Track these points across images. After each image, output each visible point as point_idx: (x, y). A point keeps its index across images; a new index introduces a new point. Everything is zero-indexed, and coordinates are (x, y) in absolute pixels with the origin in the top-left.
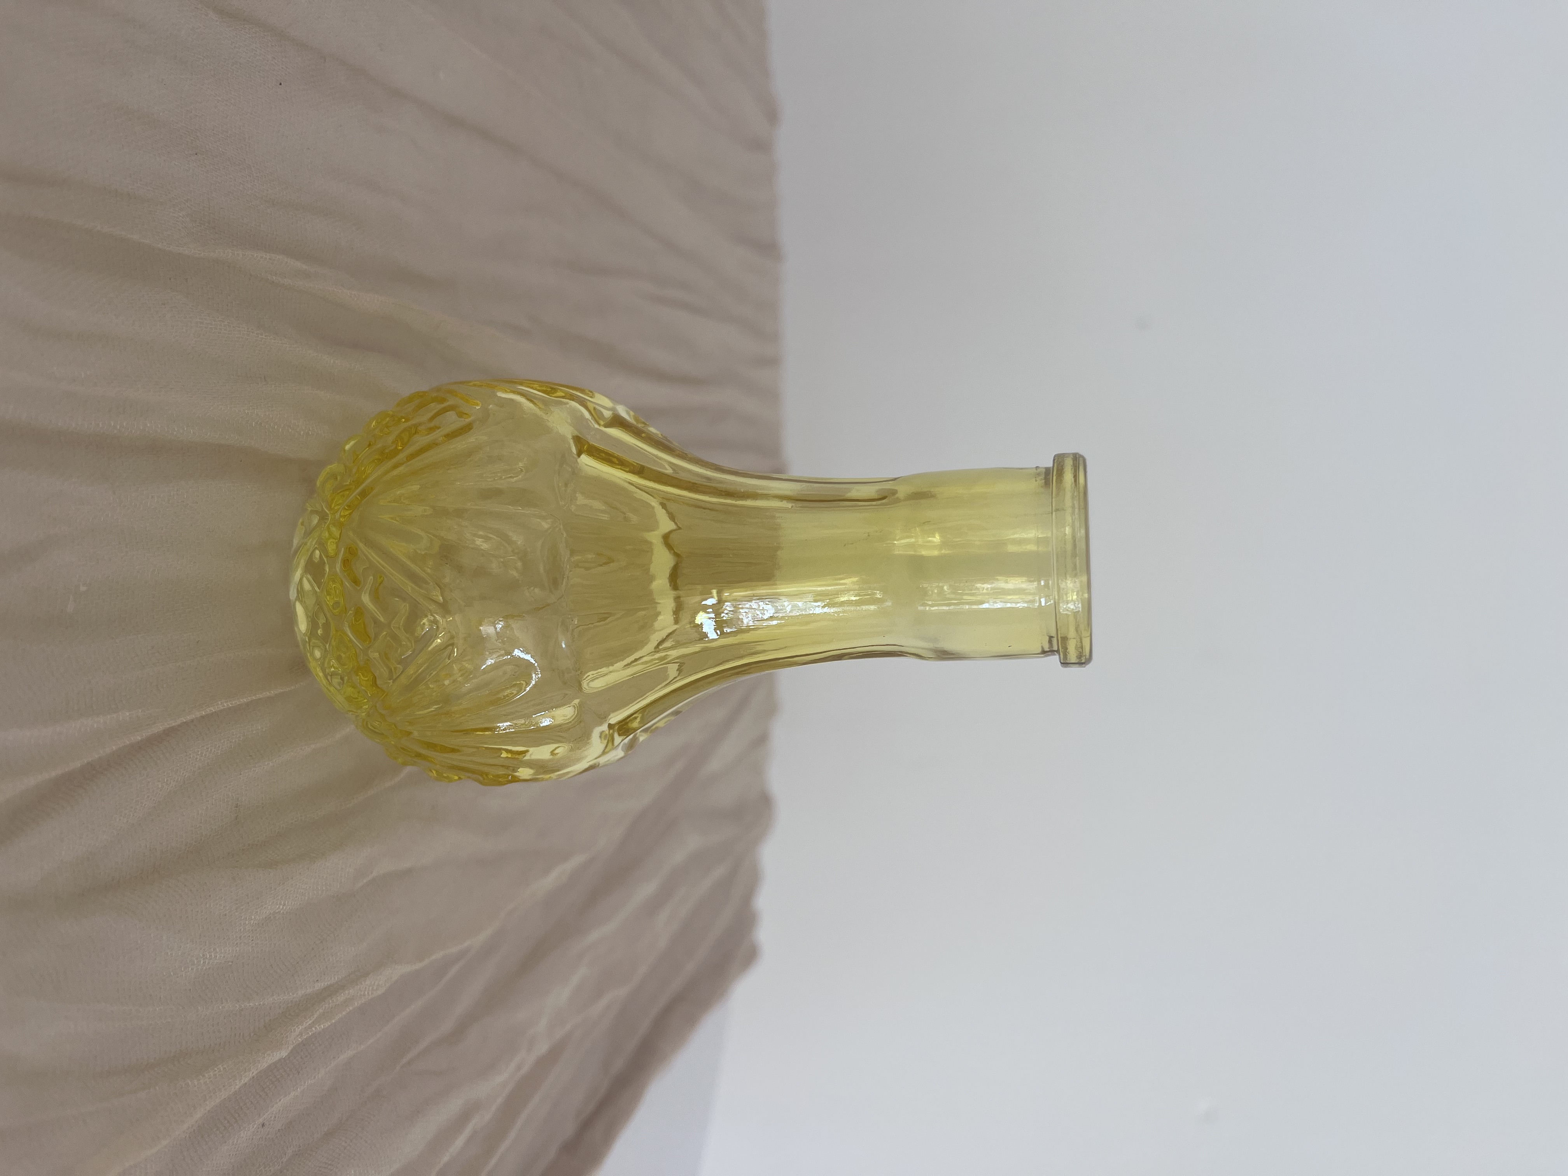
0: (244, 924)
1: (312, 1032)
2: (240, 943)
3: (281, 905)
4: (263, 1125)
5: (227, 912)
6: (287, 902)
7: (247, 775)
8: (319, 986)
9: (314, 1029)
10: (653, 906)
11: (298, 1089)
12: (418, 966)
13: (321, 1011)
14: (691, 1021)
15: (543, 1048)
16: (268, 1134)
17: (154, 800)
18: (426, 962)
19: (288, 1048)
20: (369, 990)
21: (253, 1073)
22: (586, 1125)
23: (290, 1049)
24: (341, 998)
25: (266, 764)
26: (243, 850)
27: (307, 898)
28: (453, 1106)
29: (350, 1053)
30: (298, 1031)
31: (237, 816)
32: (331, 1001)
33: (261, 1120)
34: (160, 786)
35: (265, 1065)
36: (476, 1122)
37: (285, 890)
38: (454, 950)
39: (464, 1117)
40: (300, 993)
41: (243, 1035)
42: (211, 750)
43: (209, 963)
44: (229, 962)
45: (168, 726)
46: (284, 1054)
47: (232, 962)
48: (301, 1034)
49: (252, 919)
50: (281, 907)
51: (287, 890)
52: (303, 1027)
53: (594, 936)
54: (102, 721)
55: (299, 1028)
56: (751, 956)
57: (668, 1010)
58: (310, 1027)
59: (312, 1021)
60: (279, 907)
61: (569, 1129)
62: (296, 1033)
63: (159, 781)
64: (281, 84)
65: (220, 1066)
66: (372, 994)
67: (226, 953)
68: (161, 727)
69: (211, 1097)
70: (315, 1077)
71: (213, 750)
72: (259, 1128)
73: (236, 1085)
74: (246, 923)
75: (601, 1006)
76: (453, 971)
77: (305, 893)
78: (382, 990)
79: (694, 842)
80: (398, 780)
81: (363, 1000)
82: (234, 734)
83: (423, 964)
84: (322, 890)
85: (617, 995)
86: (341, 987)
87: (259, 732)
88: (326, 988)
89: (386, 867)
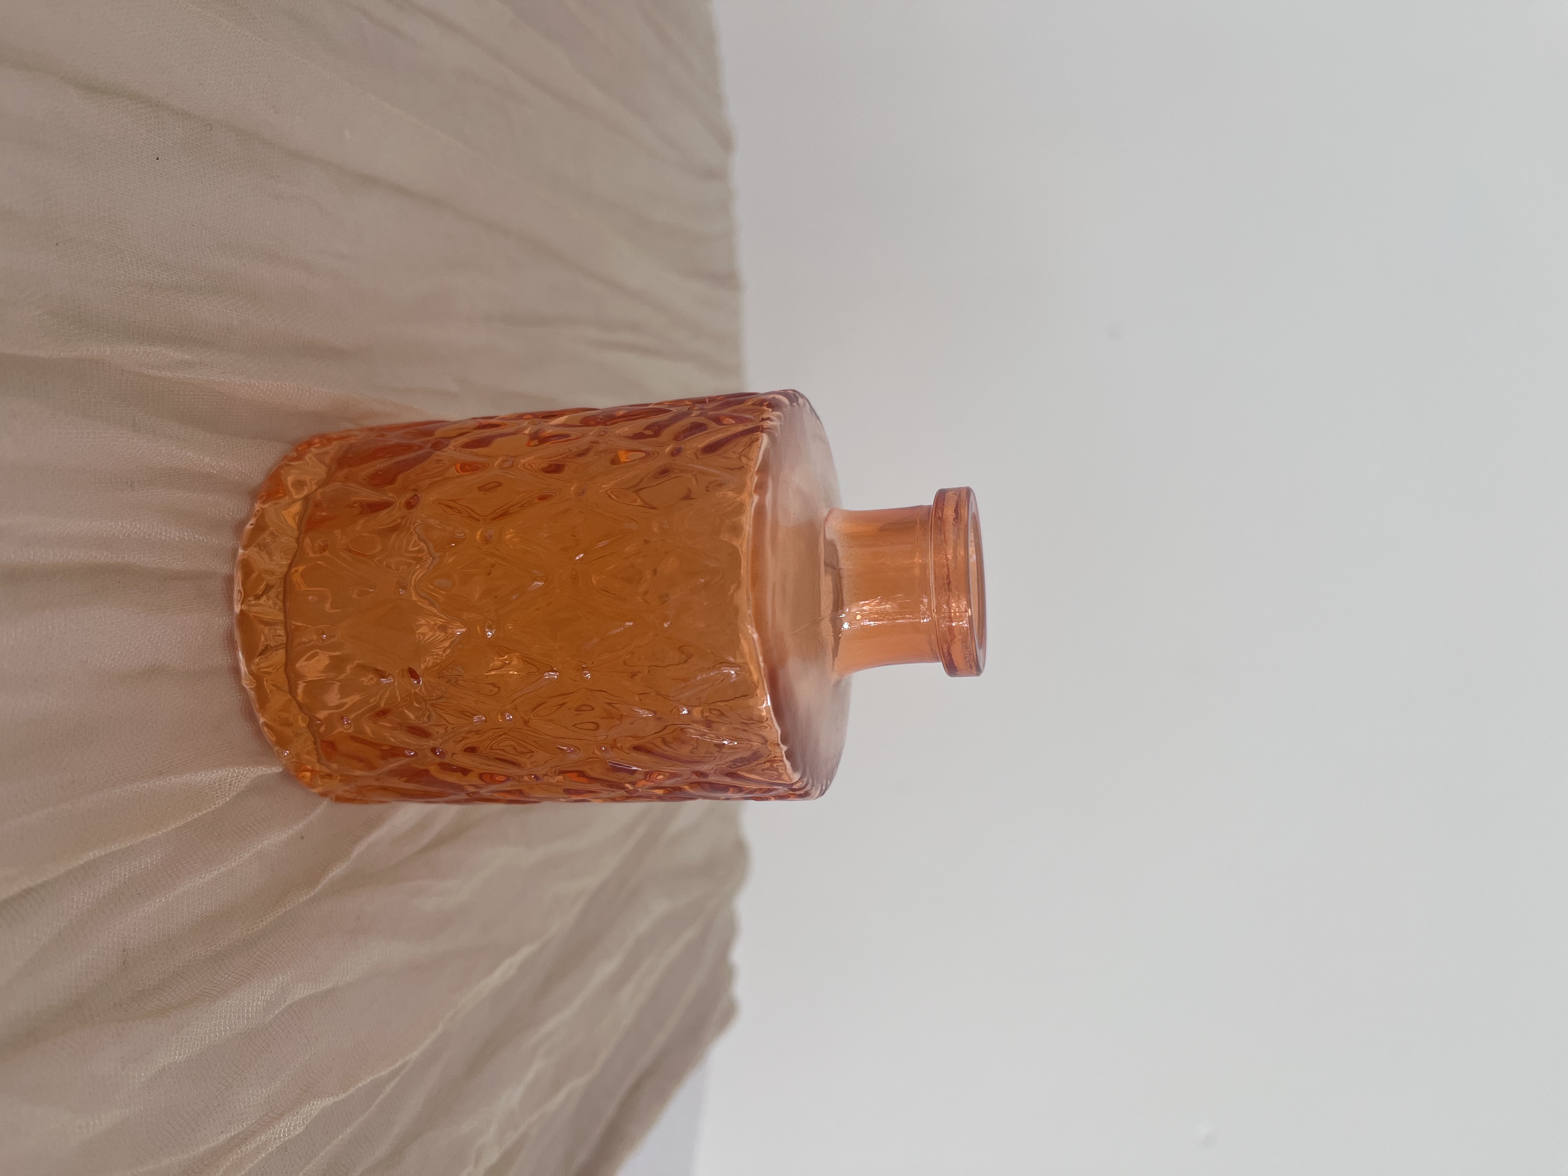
0: (132, 1083)
2: (130, 1104)
3: (176, 1055)
5: (112, 1072)
6: (182, 1051)
7: (135, 915)
8: (223, 1138)
10: (616, 983)
12: (342, 1096)
14: (662, 1096)
15: (491, 1155)
17: (23, 958)
18: (352, 1090)
20: (285, 1132)
24: (252, 1146)
25: (158, 900)
26: (133, 997)
27: (207, 1043)
31: (125, 960)
32: (239, 1151)
34: (29, 943)
37: (180, 1038)
38: (384, 1072)
40: (202, 1149)
42: (90, 895)
44: (118, 1126)
49: (142, 1077)
50: (177, 1057)
51: (183, 1038)
53: (550, 1025)
56: (729, 1013)
57: (637, 1087)
60: (174, 1058)
64: (158, 159)
66: (289, 1134)
67: (113, 1117)
74: (135, 1081)
75: (561, 1096)
76: (388, 1089)
77: (205, 1037)
78: (299, 1130)
79: (660, 907)
80: (316, 891)
81: (278, 1143)
82: (118, 873)
83: (347, 1094)
84: (226, 1031)
85: (577, 1084)
86: (252, 1133)
87: (149, 866)
88: (233, 1138)
89: (302, 992)
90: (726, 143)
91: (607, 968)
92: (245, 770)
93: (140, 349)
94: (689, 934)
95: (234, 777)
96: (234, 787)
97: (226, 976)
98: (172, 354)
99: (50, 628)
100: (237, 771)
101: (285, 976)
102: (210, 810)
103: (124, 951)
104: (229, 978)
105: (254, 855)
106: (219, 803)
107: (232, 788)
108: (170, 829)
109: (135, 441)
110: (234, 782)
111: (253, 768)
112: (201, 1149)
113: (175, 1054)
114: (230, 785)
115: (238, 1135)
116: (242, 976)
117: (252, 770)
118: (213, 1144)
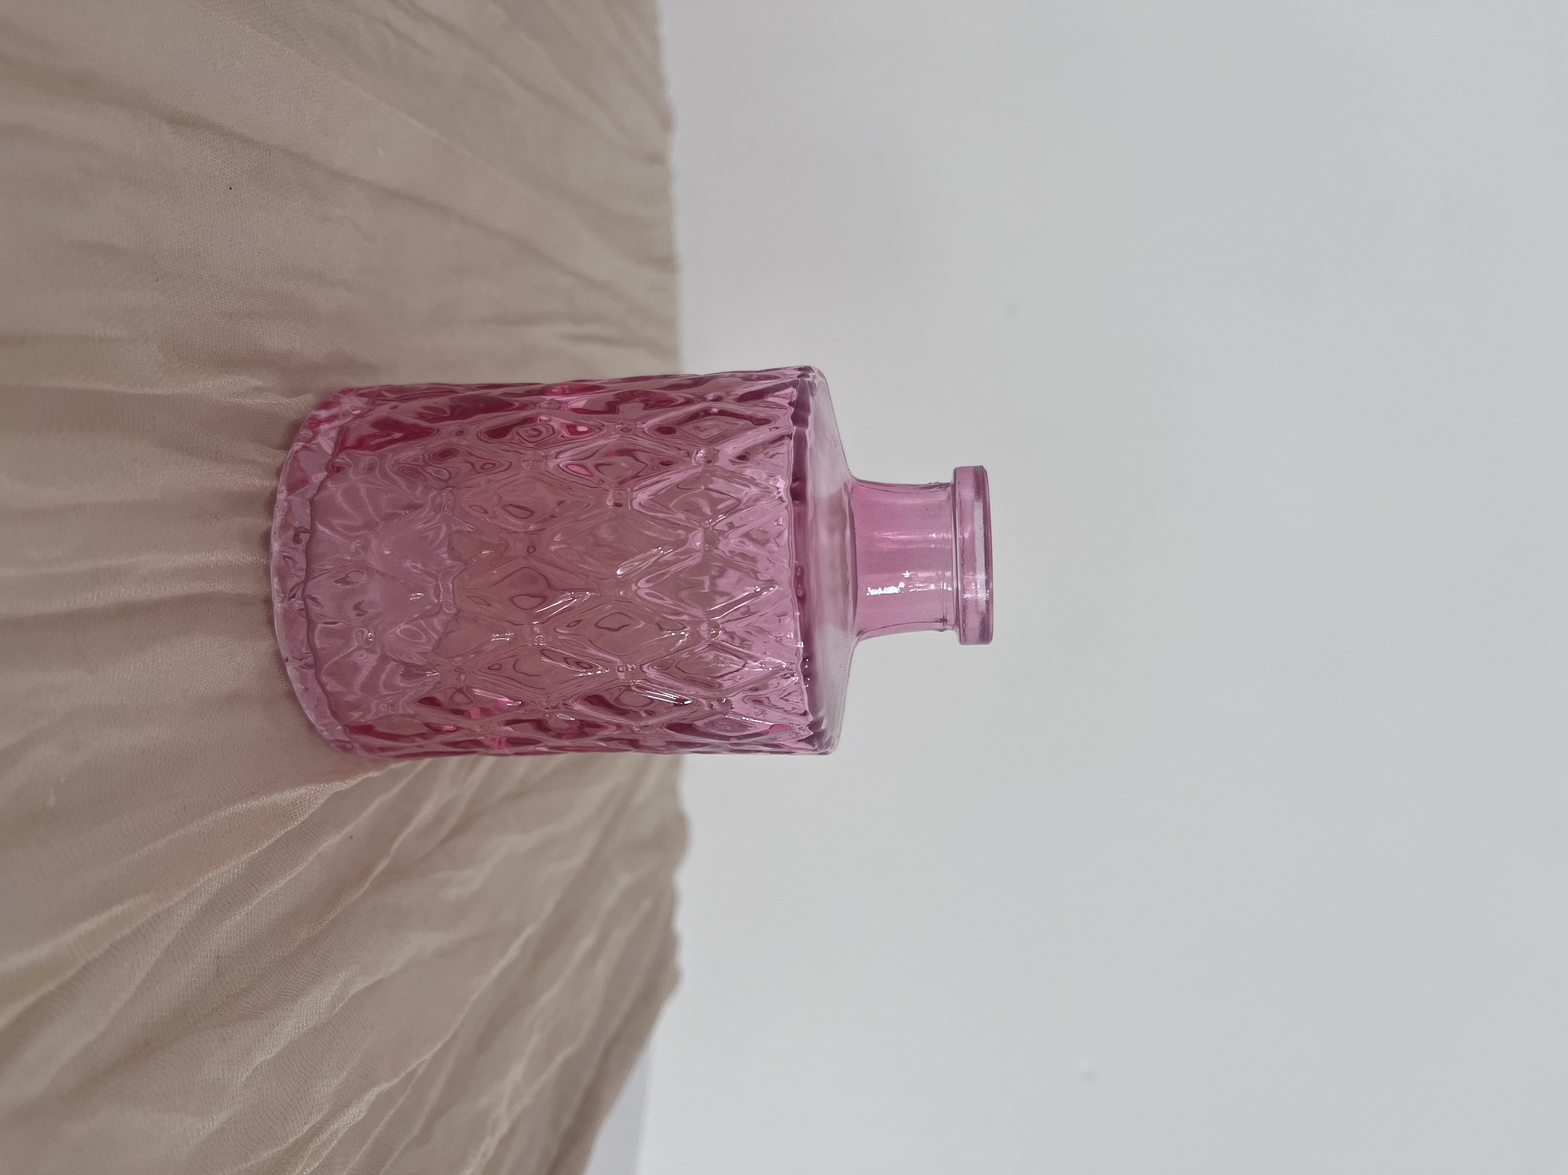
2: (233, 1104)
3: (269, 1053)
6: (272, 1050)
8: (305, 1129)
10: (593, 955)
13: (310, 1152)
15: (503, 1128)
18: (402, 1076)
20: (352, 1119)
24: (326, 1135)
31: (219, 967)
43: (208, 1132)
47: (228, 1124)
49: (243, 1077)
51: (273, 1038)
56: (674, 978)
66: (354, 1121)
67: (221, 1118)
74: (238, 1082)
78: (362, 1115)
79: (624, 880)
80: (365, 888)
81: (347, 1129)
83: (399, 1078)
84: (303, 1026)
85: (566, 1054)
86: (326, 1123)
87: (236, 876)
88: (312, 1128)
89: (360, 985)
90: (666, 123)
91: (587, 943)
92: (321, 787)
95: (311, 794)
96: (312, 804)
97: (299, 975)
99: (160, 661)
100: (314, 788)
101: (347, 972)
102: (293, 827)
103: (218, 958)
104: (302, 977)
105: (315, 858)
106: (300, 820)
107: (311, 805)
108: (264, 847)
110: (311, 800)
111: (327, 784)
112: (290, 1140)
113: (267, 1053)
114: (309, 802)
115: (317, 1125)
116: (313, 974)
117: (326, 786)
118: (298, 1135)
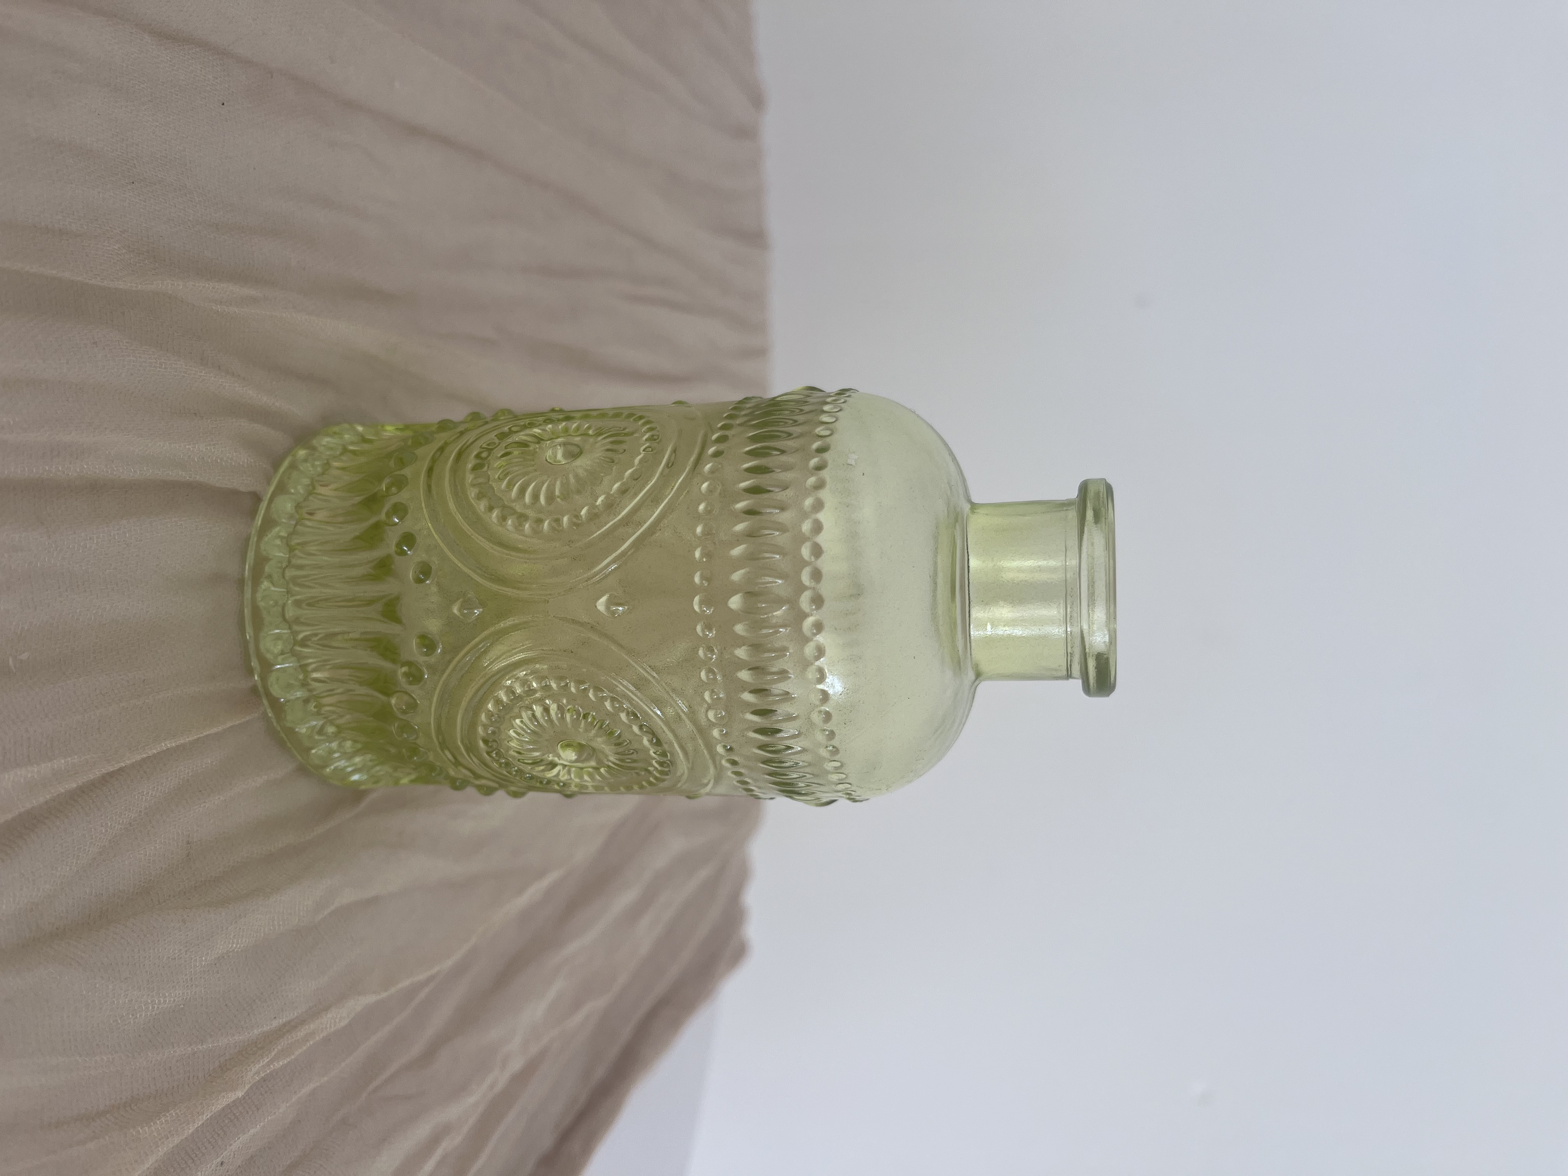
0: (194, 966)
1: (270, 1070)
2: (192, 985)
4: (222, 1163)
5: (176, 956)
6: (240, 941)
7: (197, 811)
8: (275, 1024)
9: (272, 1066)
10: (635, 913)
11: (258, 1126)
12: (384, 995)
13: (279, 1047)
14: (675, 1024)
15: (516, 1065)
16: (228, 1172)
17: (98, 845)
18: (393, 990)
19: (245, 1087)
20: (331, 1023)
21: (207, 1115)
22: (565, 1136)
23: (247, 1088)
24: (301, 1034)
25: (217, 798)
26: (196, 887)
27: (262, 935)
28: (422, 1131)
29: (311, 1086)
30: (254, 1070)
32: (290, 1037)
33: (219, 1160)
34: (104, 831)
35: (220, 1107)
36: (447, 1145)
37: (238, 928)
38: (422, 977)
39: (435, 1140)
41: (198, 1077)
42: (158, 789)
43: (158, 1008)
44: (180, 1005)
45: (106, 772)
46: (240, 1094)
47: (184, 1005)
48: (258, 1073)
49: (203, 961)
50: (235, 946)
51: (240, 929)
52: (260, 1065)
53: (572, 948)
54: (36, 770)
55: (256, 1067)
56: (739, 953)
57: (652, 1015)
58: (268, 1064)
59: (269, 1059)
60: (232, 946)
61: (547, 1142)
62: (254, 1072)
63: (102, 826)
64: (223, 104)
65: (172, 1111)
66: (335, 1026)
67: (176, 996)
68: (97, 773)
69: (163, 1143)
70: (275, 1113)
71: (160, 788)
72: (217, 1167)
73: (189, 1129)
74: (196, 965)
75: (579, 1017)
76: (422, 995)
77: (261, 929)
78: (344, 1023)
81: (325, 1034)
82: (183, 770)
83: (388, 993)
84: (279, 926)
85: (596, 1005)
86: (301, 1022)
87: (209, 766)
88: (284, 1025)
90: (757, 100)
93: (209, 284)
94: (704, 873)
97: (278, 876)
98: (238, 290)
103: (188, 844)
109: (203, 374)
112: (256, 1031)
113: (233, 943)
115: (289, 1022)
116: (291, 876)
118: (266, 1028)
